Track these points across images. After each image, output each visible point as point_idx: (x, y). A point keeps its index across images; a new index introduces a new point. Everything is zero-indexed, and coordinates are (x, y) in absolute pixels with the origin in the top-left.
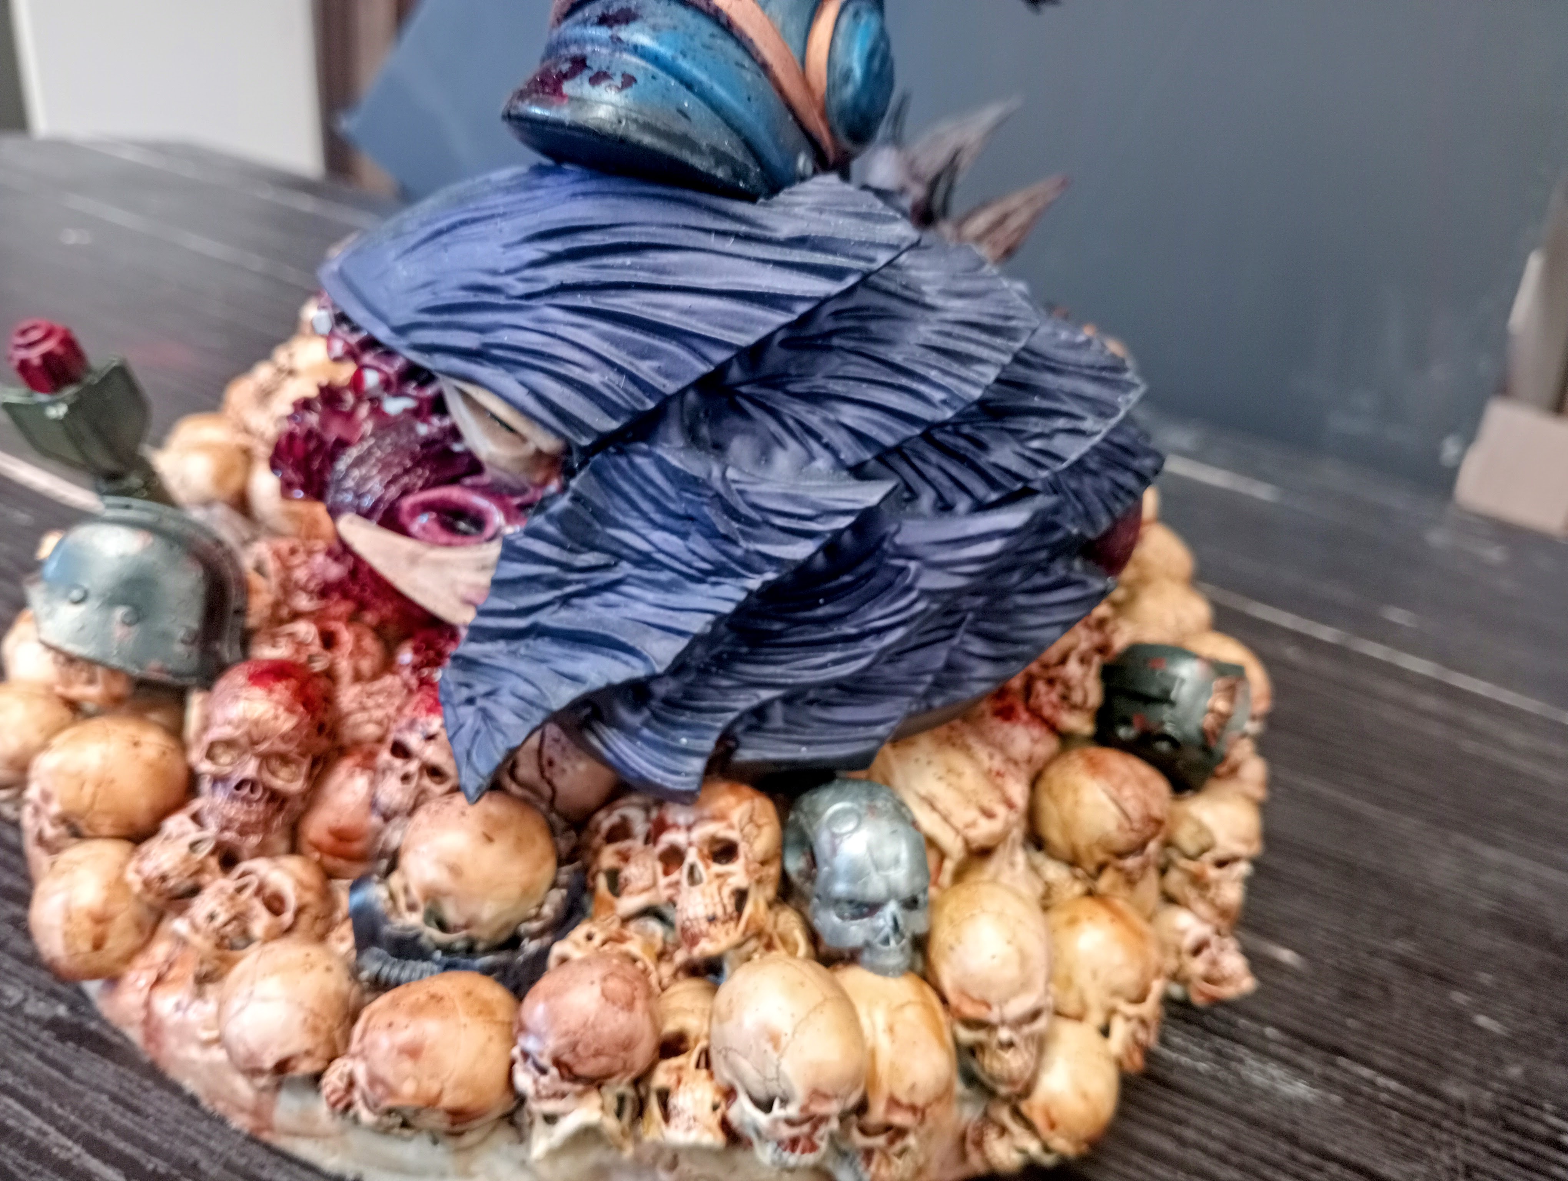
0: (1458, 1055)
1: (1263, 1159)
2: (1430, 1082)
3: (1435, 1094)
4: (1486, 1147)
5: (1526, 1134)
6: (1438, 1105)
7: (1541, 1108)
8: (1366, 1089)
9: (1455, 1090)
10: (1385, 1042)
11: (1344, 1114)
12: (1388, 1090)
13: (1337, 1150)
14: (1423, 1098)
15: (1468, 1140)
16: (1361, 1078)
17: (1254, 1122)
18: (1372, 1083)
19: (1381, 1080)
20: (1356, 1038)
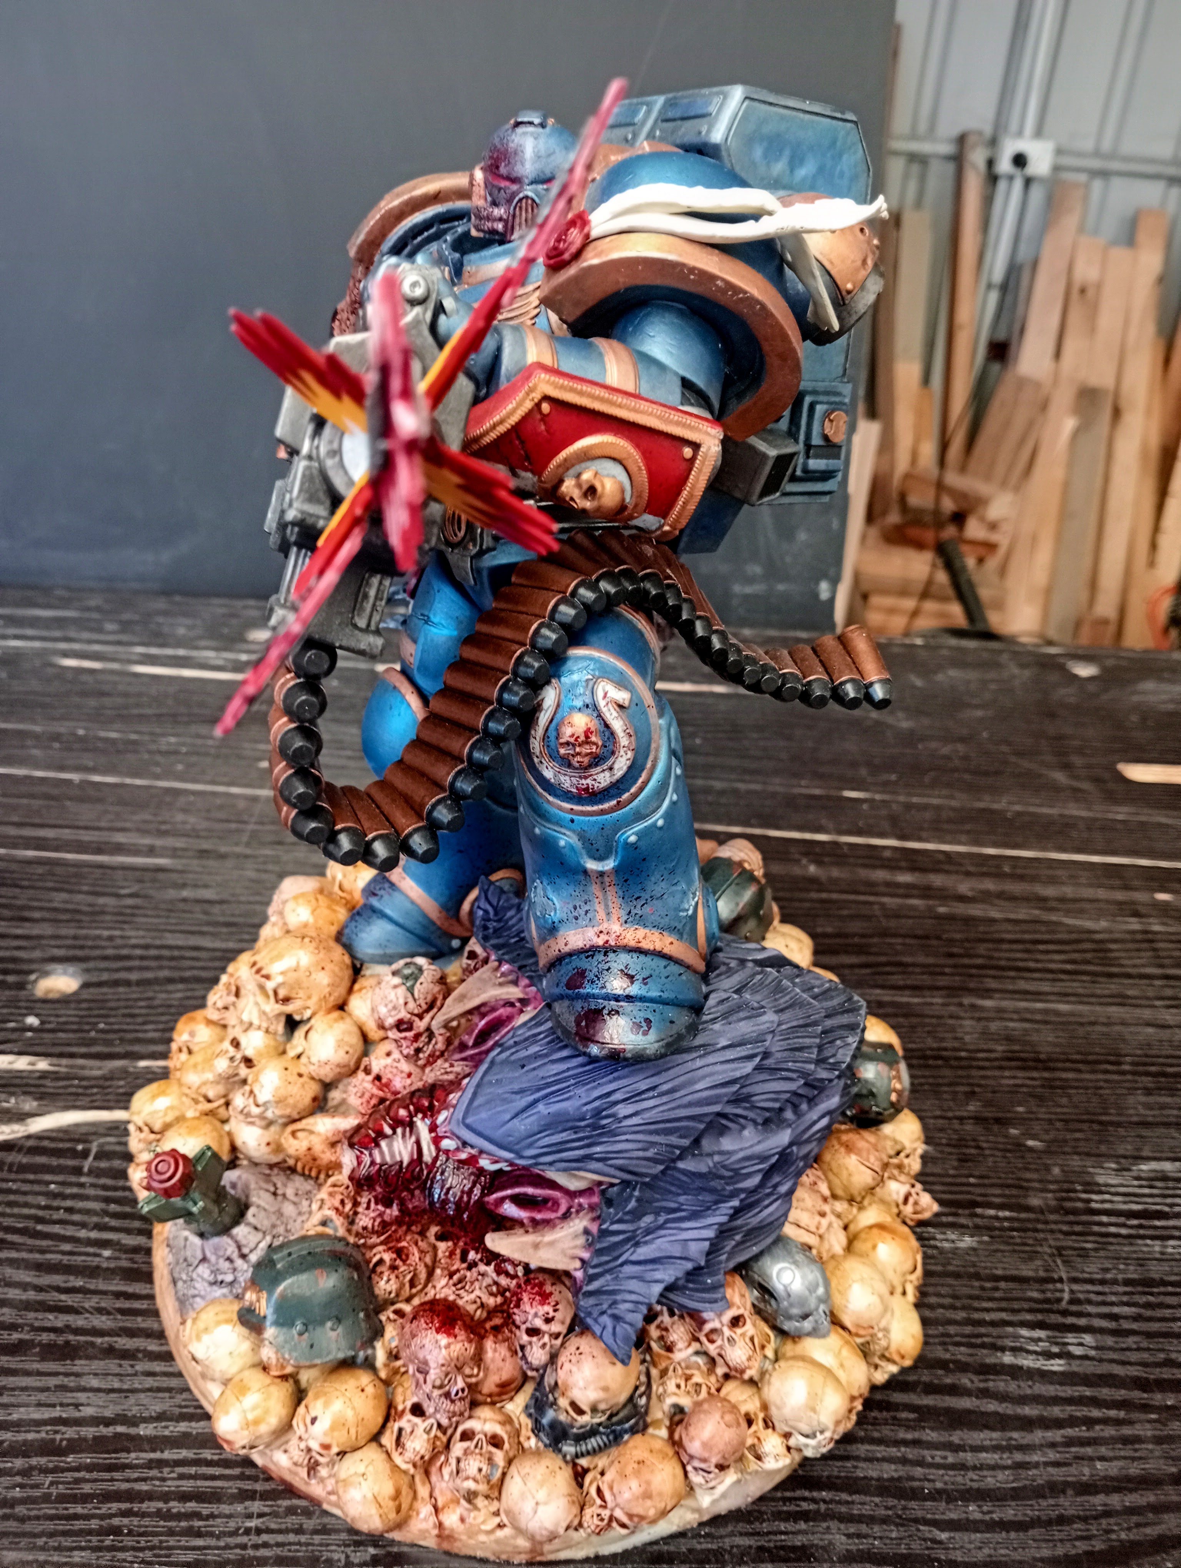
0: (1028, 1175)
1: (971, 1297)
2: (1022, 1201)
3: (1028, 1209)
4: (1061, 1231)
5: (1074, 1212)
6: (1032, 1216)
7: (1076, 1191)
8: (997, 1224)
9: (1035, 1201)
10: (992, 1185)
11: (994, 1247)
12: (1006, 1219)
13: (999, 1272)
14: (1023, 1215)
15: (1052, 1231)
16: (991, 1217)
17: (957, 1275)
18: (997, 1218)
19: (1001, 1214)
20: (978, 1190)
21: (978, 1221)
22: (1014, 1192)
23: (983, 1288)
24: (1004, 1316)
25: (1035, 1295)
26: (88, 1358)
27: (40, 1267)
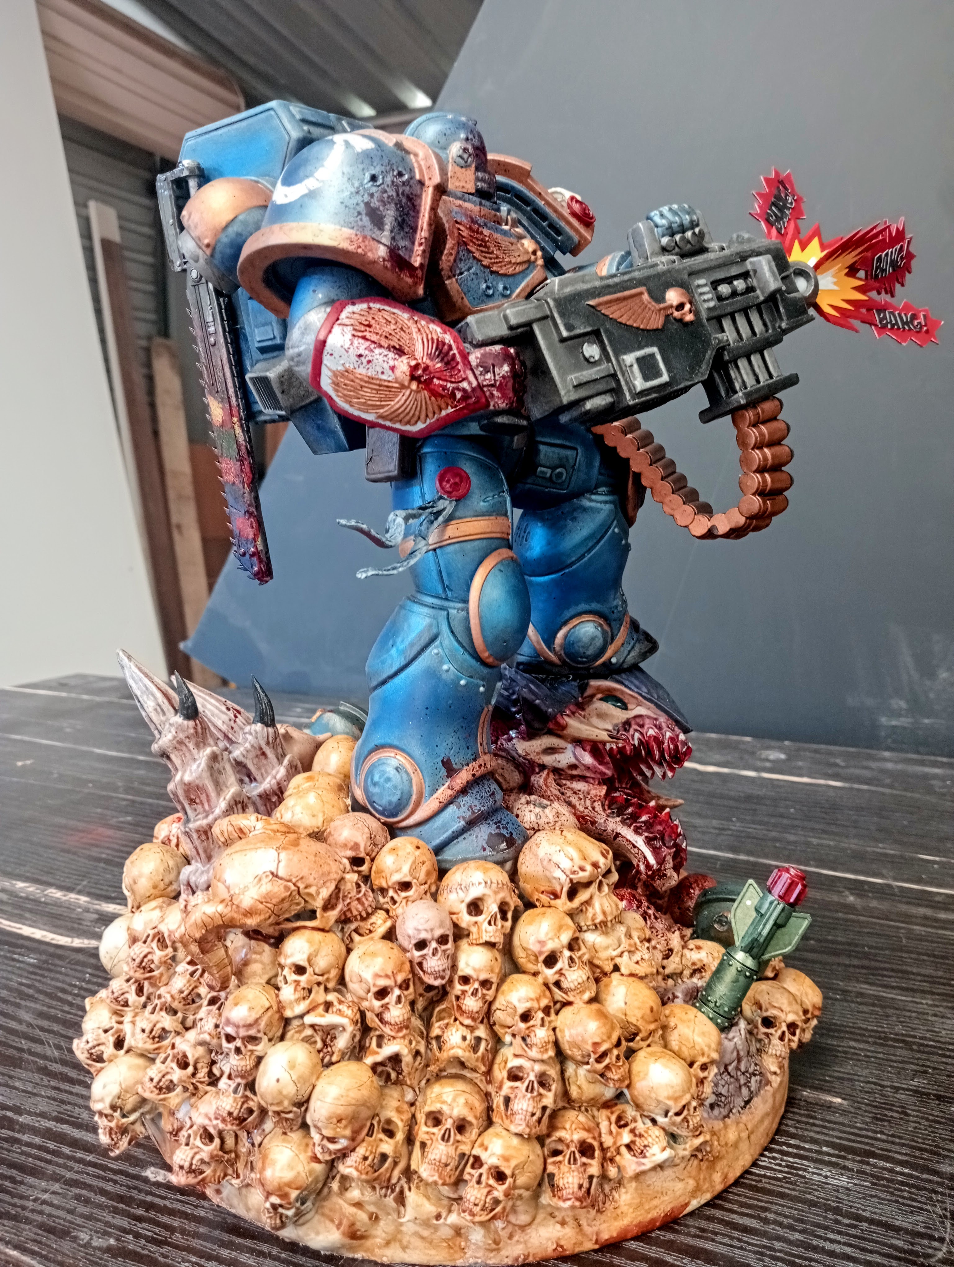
2: (931, 1165)
3: (935, 1172)
8: (889, 1175)
9: (949, 1168)
10: (901, 1145)
11: (871, 1192)
13: (867, 1215)
14: (925, 1176)
16: (884, 1169)
17: (813, 1204)
18: (893, 1171)
19: (898, 1169)
20: (883, 1145)
21: (867, 1169)
22: (926, 1155)
23: (837, 1222)
24: (848, 1250)
25: (900, 1243)
26: (26, 1069)
27: (41, 1015)
